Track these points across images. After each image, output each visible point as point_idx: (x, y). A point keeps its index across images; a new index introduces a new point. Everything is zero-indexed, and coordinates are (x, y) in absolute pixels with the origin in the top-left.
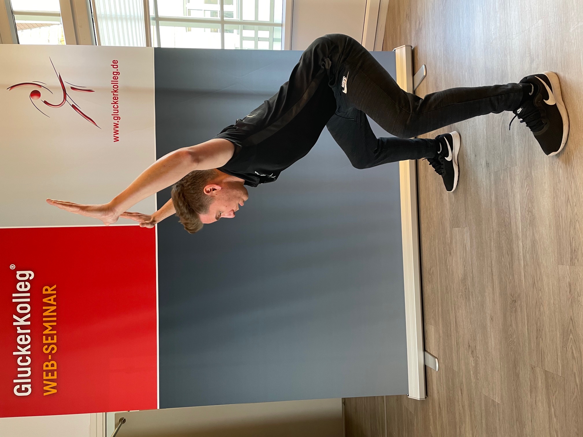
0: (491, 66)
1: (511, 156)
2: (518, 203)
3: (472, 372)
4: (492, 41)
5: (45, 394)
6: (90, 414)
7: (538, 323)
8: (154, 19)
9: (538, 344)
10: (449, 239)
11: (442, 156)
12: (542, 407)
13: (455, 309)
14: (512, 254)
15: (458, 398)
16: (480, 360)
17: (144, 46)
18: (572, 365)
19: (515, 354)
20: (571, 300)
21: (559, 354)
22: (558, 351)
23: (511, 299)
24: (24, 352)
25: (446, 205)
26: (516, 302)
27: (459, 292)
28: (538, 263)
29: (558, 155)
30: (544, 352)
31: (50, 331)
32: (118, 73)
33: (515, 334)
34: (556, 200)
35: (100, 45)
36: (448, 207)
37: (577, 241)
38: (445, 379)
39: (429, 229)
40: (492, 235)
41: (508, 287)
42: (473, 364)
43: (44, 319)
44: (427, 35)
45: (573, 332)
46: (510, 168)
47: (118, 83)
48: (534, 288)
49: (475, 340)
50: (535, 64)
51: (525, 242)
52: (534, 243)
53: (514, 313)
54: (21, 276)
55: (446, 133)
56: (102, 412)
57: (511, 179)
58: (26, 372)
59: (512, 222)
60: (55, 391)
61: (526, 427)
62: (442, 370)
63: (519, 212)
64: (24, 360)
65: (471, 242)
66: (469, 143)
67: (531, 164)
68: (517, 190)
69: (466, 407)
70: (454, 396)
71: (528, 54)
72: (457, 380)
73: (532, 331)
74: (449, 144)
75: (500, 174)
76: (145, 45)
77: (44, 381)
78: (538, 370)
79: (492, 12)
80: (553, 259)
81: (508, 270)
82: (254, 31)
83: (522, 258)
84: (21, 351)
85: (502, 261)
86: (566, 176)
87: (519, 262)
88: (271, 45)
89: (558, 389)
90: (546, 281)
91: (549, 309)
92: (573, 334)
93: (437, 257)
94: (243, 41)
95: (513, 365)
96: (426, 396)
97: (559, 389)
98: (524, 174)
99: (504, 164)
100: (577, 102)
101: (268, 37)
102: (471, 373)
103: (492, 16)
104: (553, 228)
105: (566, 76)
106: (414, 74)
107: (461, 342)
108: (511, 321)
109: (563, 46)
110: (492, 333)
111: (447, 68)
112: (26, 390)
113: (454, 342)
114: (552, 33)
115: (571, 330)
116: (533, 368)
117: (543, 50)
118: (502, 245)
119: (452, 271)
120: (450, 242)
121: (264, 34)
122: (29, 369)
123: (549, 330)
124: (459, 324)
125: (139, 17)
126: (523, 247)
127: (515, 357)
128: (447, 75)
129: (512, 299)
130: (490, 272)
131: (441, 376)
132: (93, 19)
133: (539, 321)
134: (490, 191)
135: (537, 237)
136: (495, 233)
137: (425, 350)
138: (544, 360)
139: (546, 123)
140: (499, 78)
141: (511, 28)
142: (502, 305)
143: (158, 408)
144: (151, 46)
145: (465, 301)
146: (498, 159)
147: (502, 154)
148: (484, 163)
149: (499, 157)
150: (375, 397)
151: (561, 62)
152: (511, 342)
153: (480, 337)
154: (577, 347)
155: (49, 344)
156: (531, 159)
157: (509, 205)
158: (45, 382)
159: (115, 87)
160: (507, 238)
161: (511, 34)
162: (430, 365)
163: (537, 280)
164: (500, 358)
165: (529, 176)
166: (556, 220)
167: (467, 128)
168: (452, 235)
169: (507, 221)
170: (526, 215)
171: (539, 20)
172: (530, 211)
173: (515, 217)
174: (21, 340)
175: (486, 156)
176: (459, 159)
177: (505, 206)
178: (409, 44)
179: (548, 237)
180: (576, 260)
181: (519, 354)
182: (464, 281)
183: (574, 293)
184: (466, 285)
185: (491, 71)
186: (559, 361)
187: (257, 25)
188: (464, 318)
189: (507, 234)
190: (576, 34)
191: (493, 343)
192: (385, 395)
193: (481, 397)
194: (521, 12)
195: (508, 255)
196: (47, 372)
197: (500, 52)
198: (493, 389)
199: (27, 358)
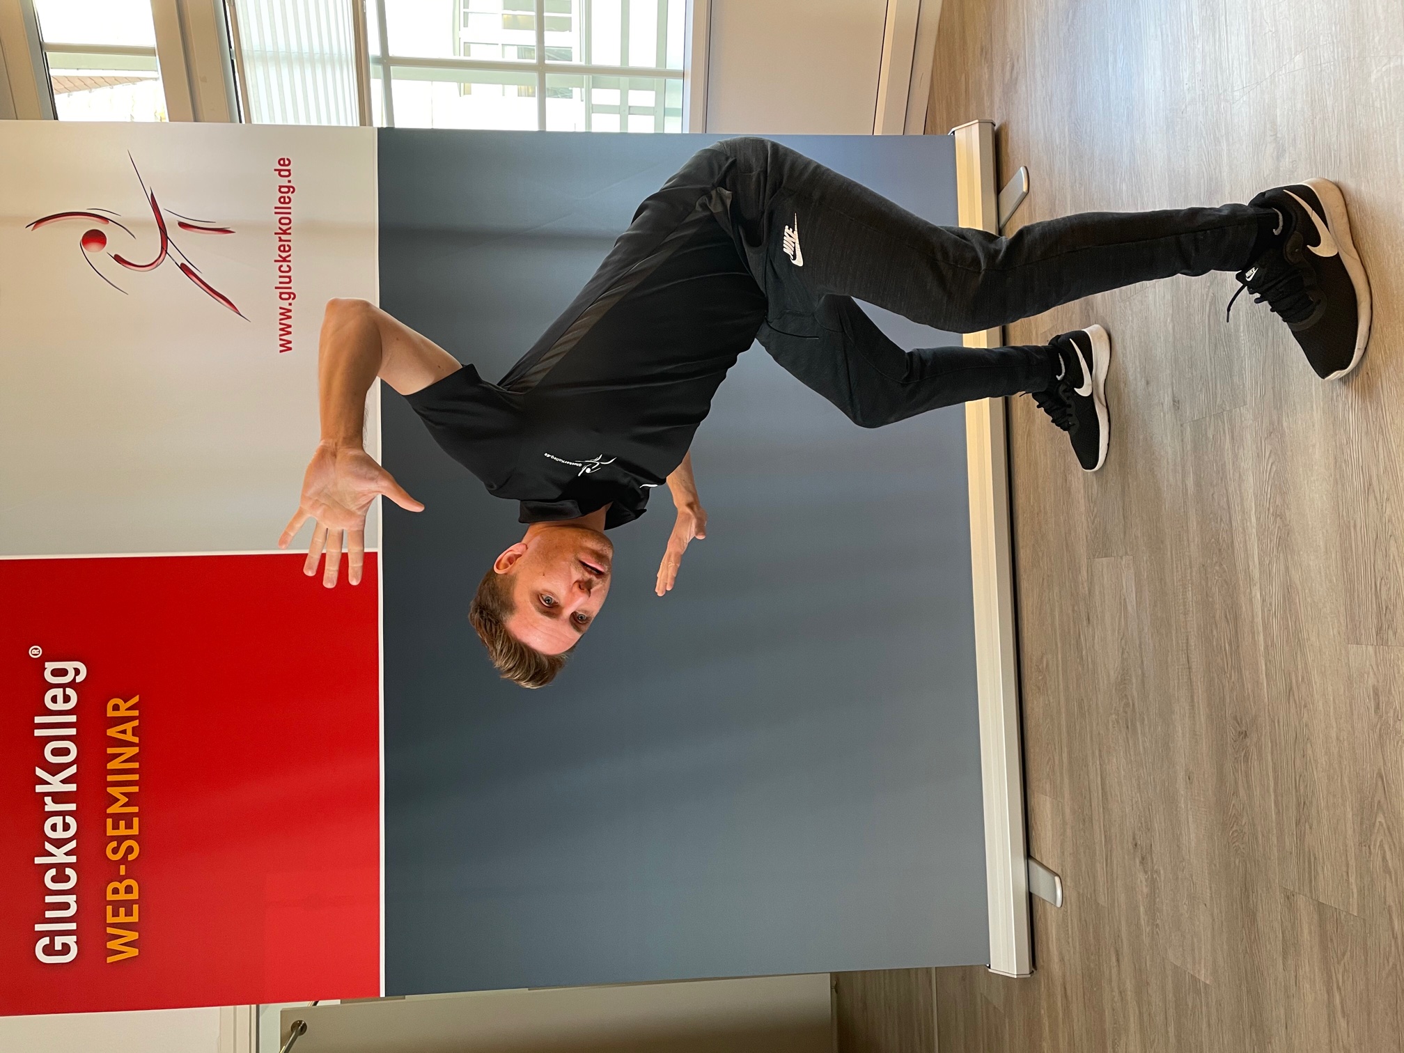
0: (1183, 166)
1: (1232, 383)
2: (1250, 496)
3: (1142, 909)
4: (1184, 106)
5: (110, 960)
6: (218, 1007)
7: (1302, 788)
8: (378, 61)
9: (1301, 837)
10: (1085, 584)
11: (1067, 385)
12: (1311, 994)
13: (1100, 756)
14: (1236, 618)
15: (1110, 972)
16: (1162, 879)
17: (355, 125)
18: (1382, 889)
19: (1246, 863)
20: (1380, 729)
21: (1352, 862)
22: (1349, 856)
23: (1235, 730)
24: (60, 856)
25: (1079, 503)
26: (1246, 735)
27: (1111, 714)
28: (1299, 640)
29: (1344, 380)
30: (1315, 858)
31: (124, 806)
32: (292, 190)
33: (1245, 814)
34: (1340, 486)
35: (250, 122)
36: (1083, 509)
37: (1392, 587)
38: (1078, 925)
39: (1039, 562)
40: (1188, 575)
41: (1228, 700)
42: (1144, 888)
43: (110, 778)
44: (1031, 95)
45: (1385, 807)
46: (1231, 411)
47: (290, 213)
48: (1289, 703)
49: (1149, 830)
50: (1287, 160)
51: (1268, 592)
52: (1288, 591)
53: (1242, 763)
54: (55, 673)
55: (1077, 329)
56: (247, 1004)
57: (1233, 438)
58: (66, 906)
59: (1235, 541)
60: (133, 952)
61: (1273, 1041)
62: (1071, 906)
63: (1254, 520)
64: (61, 877)
65: (1139, 591)
66: (1130, 352)
67: (1278, 400)
68: (1247, 463)
69: (1130, 995)
70: (1100, 969)
71: (1271, 136)
72: (1107, 928)
73: (1286, 806)
74: (1084, 357)
75: (1206, 425)
76: (356, 123)
77: (108, 928)
78: (1301, 901)
79: (1183, 38)
80: (1335, 630)
81: (1227, 658)
82: (618, 91)
83: (1261, 629)
84: (55, 856)
85: (1213, 636)
86: (1364, 430)
87: (1253, 637)
88: (660, 123)
89: (1349, 948)
90: (1318, 684)
91: (1326, 753)
92: (1384, 814)
93: (1058, 630)
94: (594, 116)
95: (1241, 890)
96: (1033, 969)
97: (1351, 947)
98: (1264, 424)
99: (1216, 403)
100: (1388, 250)
101: (653, 105)
102: (1139, 911)
103: (1184, 46)
104: (1333, 556)
105: (1363, 188)
106: (999, 189)
107: (1116, 836)
108: (1236, 783)
109: (1355, 115)
110: (1190, 812)
111: (1077, 174)
112: (66, 949)
113: (1099, 837)
114: (1328, 84)
115: (1379, 802)
116: (1289, 897)
117: (1307, 126)
118: (1213, 598)
119: (1094, 663)
120: (1087, 592)
121: (643, 98)
122: (71, 899)
123: (1327, 802)
124: (1111, 792)
125: (344, 56)
126: (1264, 601)
127: (1246, 871)
128: (1078, 190)
129: (1239, 729)
130: (1183, 665)
131: (1069, 919)
132: (232, 61)
133: (1304, 781)
134: (1183, 467)
135: (1296, 576)
136: (1195, 569)
137: (1029, 855)
138: (1315, 878)
139: (1319, 302)
140: (1202, 194)
141: (1230, 75)
142: (1215, 743)
143: (382, 994)
144: (371, 124)
145: (1125, 736)
146: (1201, 390)
147: (1212, 379)
148: (1167, 400)
149: (1203, 384)
150: (908, 970)
151: (1350, 155)
152: (1235, 834)
153: (1161, 823)
154: (1394, 844)
155: (121, 840)
156: (1280, 389)
157: (1228, 500)
158: (110, 930)
159: (283, 221)
160: (1225, 580)
161: (1230, 90)
162: (1042, 891)
163: (1297, 682)
164: (1209, 874)
165: (1274, 431)
166: (1340, 536)
167: (1127, 318)
168: (1092, 575)
169: (1224, 541)
170: (1270, 526)
171: (1296, 55)
172: (1279, 515)
173: (1244, 529)
174: (54, 827)
175: (1172, 383)
176: (1108, 393)
177: (1219, 504)
178: (987, 117)
179: (1323, 578)
180: (1391, 633)
181: (1255, 864)
182: (1121, 687)
183: (1387, 713)
184: (1126, 695)
185: (1183, 179)
186: (1352, 880)
187: (626, 75)
188: (1122, 776)
189: (1225, 571)
190: (1384, 87)
191: (1193, 836)
192: (933, 965)
193: (1164, 968)
194: (1253, 36)
195: (1228, 621)
196: (117, 905)
197: (1204, 133)
198: (1193, 950)
199: (69, 871)
